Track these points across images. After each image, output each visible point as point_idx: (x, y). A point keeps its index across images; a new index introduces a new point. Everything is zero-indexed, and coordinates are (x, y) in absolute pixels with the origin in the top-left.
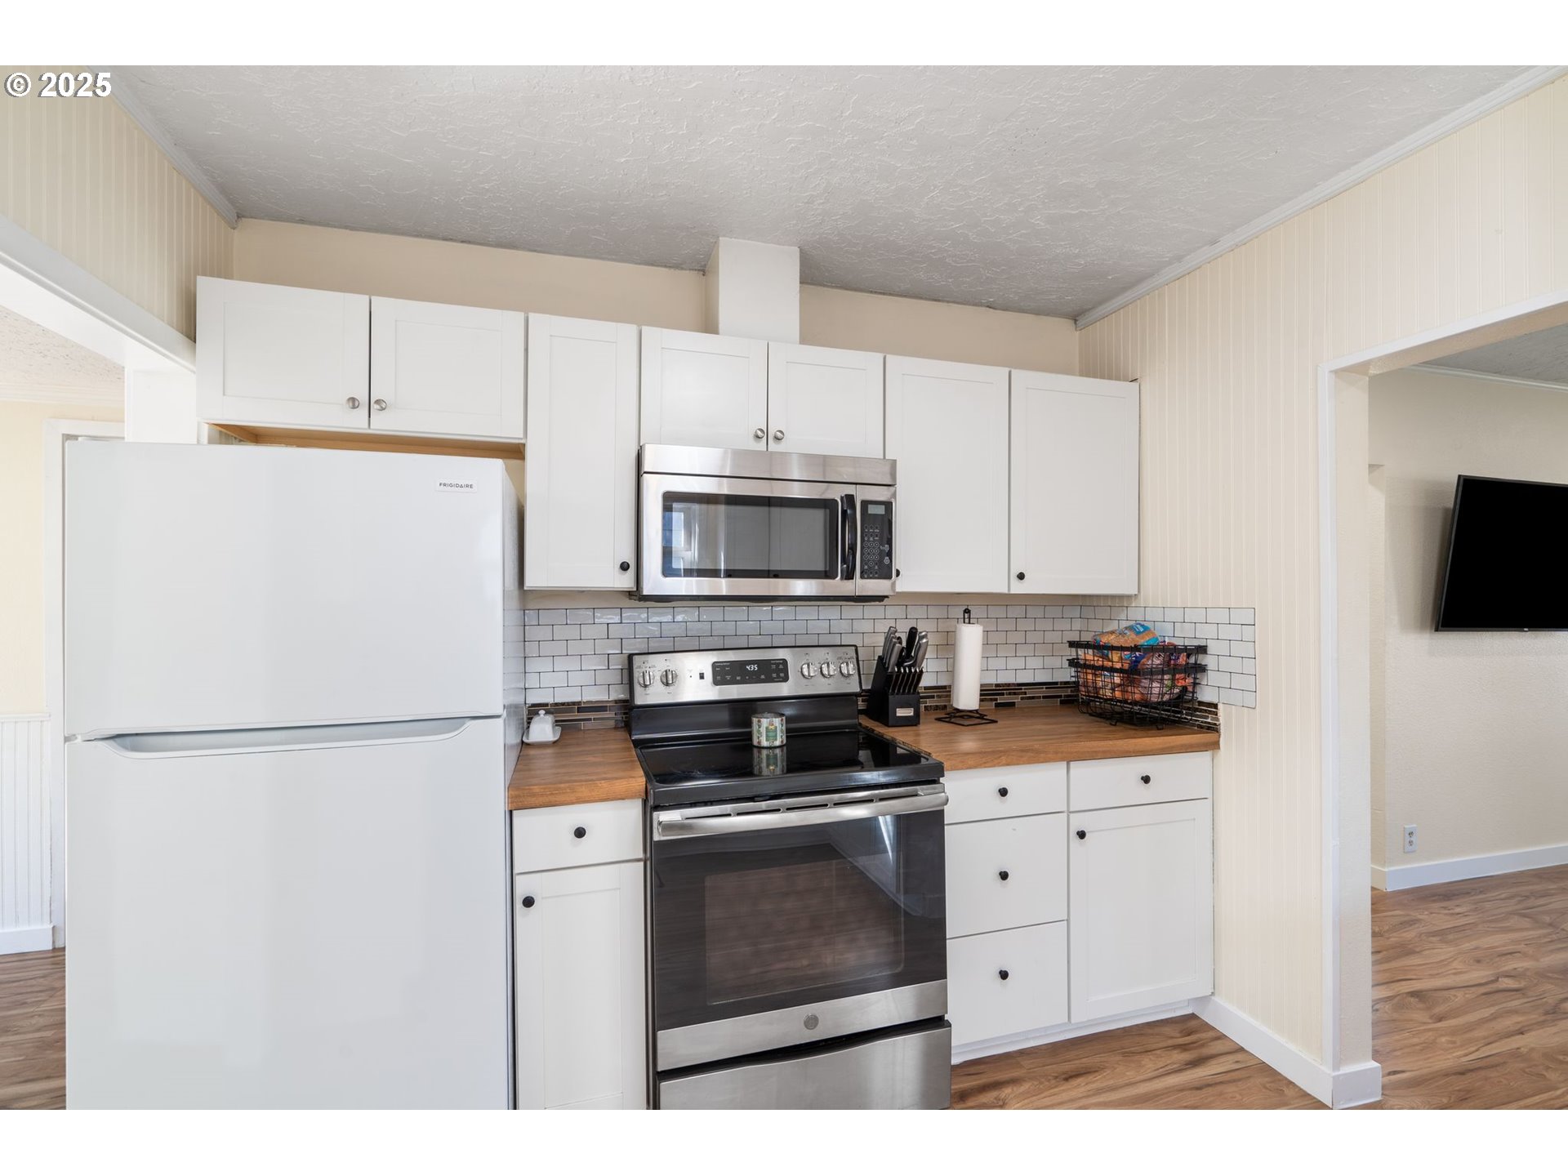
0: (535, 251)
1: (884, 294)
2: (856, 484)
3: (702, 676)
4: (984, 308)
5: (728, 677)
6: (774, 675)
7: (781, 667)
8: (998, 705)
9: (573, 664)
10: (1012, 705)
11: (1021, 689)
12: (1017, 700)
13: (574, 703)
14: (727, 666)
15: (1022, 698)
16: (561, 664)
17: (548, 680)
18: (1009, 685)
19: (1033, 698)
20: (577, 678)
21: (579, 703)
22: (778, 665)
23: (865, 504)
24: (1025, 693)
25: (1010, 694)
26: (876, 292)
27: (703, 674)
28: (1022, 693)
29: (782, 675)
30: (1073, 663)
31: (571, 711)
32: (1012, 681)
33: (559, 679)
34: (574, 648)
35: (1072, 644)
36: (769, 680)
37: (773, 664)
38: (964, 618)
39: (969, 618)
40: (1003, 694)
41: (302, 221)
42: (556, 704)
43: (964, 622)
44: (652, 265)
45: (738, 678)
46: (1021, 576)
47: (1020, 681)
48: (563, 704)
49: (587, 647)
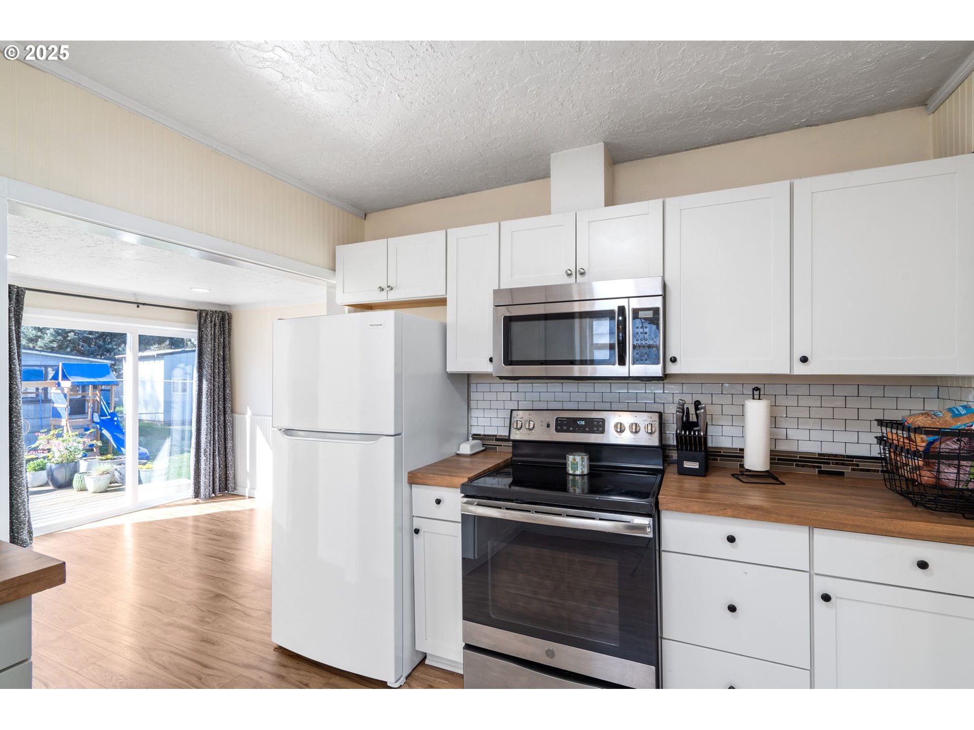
0: (473, 192)
1: (698, 148)
2: (629, 297)
3: (548, 426)
4: (804, 129)
5: (565, 428)
6: (595, 429)
7: (601, 423)
8: (820, 472)
9: (493, 414)
10: (842, 474)
11: (853, 461)
12: (847, 470)
13: (493, 436)
14: (565, 421)
15: (853, 470)
16: (488, 414)
17: (482, 422)
18: (836, 456)
19: (868, 470)
20: (496, 422)
21: (496, 436)
22: (598, 422)
23: (636, 312)
24: (858, 465)
25: (837, 464)
26: (691, 149)
27: (549, 424)
28: (852, 465)
29: (600, 429)
30: (881, 440)
31: (493, 440)
32: (842, 452)
33: (486, 422)
34: (495, 405)
35: (881, 423)
36: (592, 431)
37: (595, 421)
38: (753, 395)
39: (760, 395)
40: (829, 463)
41: (385, 209)
42: (485, 435)
43: (753, 399)
44: (532, 180)
45: (571, 429)
46: (804, 360)
47: (849, 453)
48: (488, 435)
49: (500, 405)
